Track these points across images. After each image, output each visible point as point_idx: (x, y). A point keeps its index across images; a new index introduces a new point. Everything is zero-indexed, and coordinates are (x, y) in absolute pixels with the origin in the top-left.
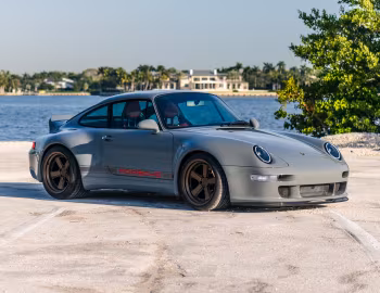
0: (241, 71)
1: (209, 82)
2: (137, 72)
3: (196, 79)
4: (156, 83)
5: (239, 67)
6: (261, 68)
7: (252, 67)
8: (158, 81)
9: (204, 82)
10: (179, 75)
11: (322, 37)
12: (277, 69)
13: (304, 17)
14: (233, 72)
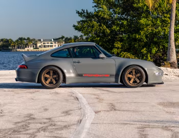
0: (64, 39)
1: (50, 44)
2: (18, 40)
3: (44, 43)
4: (26, 46)
5: (63, 37)
6: (73, 37)
7: (69, 37)
8: (27, 44)
9: (48, 44)
10: (37, 41)
11: (86, 21)
12: (80, 38)
13: (78, 12)
14: (60, 40)
